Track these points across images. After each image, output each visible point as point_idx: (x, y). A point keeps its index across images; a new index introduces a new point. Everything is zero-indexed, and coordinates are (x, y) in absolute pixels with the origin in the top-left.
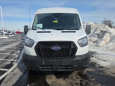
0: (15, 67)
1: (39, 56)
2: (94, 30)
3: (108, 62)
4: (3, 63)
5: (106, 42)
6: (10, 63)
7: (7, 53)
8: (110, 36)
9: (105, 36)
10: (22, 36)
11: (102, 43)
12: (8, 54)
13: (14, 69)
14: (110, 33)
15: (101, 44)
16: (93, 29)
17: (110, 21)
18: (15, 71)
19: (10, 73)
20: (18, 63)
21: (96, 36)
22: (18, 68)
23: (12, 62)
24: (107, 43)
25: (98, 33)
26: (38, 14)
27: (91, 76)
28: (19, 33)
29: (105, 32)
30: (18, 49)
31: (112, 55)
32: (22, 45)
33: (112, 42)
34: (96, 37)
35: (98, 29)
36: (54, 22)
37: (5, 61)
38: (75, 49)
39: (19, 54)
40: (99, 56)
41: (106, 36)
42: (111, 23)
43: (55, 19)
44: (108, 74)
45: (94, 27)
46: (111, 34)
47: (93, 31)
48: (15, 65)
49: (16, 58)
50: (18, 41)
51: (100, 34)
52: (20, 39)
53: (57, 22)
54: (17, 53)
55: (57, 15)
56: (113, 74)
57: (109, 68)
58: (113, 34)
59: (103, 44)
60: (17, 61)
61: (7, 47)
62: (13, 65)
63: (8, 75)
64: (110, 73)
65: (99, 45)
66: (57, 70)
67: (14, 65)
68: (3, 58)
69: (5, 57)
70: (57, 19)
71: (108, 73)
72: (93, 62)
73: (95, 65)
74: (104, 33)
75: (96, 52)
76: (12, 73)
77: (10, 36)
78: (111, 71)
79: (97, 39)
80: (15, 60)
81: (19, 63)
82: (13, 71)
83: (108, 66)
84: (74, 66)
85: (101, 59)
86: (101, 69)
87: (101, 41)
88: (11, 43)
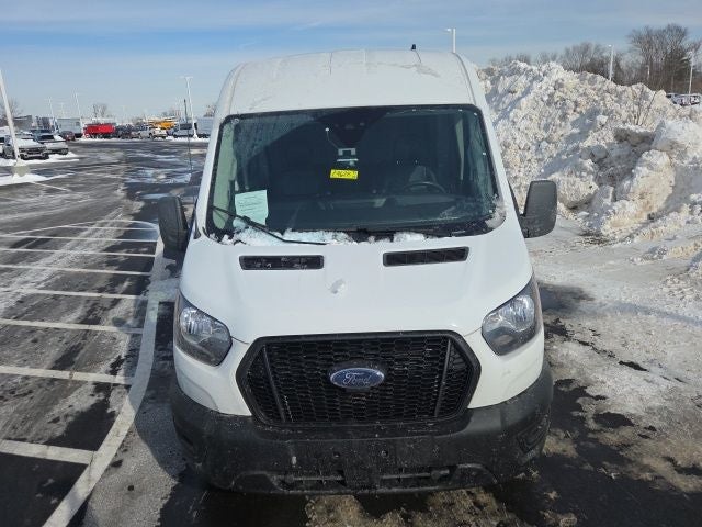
0: (124, 432)
1: (262, 417)
2: (574, 124)
3: (655, 373)
4: (55, 402)
5: (647, 205)
6: (92, 401)
7: (62, 314)
8: (672, 165)
9: (642, 170)
10: (129, 161)
11: (624, 216)
12: (69, 324)
13: (124, 448)
14: (673, 147)
15: (614, 225)
16: (572, 117)
17: (678, 29)
18: (130, 465)
19: (107, 481)
20: (139, 401)
21: (588, 163)
22: (146, 441)
23: (102, 396)
24: (655, 210)
25: (599, 147)
26: (233, 112)
27: (553, 495)
28: (106, 135)
29: (647, 141)
30: (122, 279)
31: (679, 318)
32: (137, 247)
33: (686, 208)
34: (589, 173)
35: (602, 119)
36: (335, 174)
37: (65, 388)
38: (469, 372)
39: (130, 322)
40: (601, 326)
41: (650, 166)
42: (685, 44)
43: (341, 152)
44: (651, 471)
45: (576, 104)
46: (682, 155)
47: (570, 130)
48: (125, 415)
49: (119, 362)
50: (109, 209)
51: (614, 154)
52: (120, 193)
53: (353, 175)
54: (118, 312)
55: (349, 127)
56: (681, 470)
57: (656, 422)
58: (691, 154)
59: (627, 220)
60: (128, 387)
61: (56, 269)
62: (113, 415)
63: (98, 497)
64: (662, 467)
65: (607, 229)
66: (367, 491)
67: (118, 419)
68: (49, 362)
69: (54, 353)
70: (353, 151)
71: (653, 462)
72: (569, 382)
73: (580, 401)
74: (636, 145)
75: (587, 289)
76: (117, 477)
77: (54, 158)
78: (668, 451)
79: (595, 186)
80: (119, 379)
81: (145, 400)
82: (116, 464)
83: (650, 411)
84: (461, 466)
85: (611, 355)
86: (611, 437)
87: (615, 199)
88: (75, 232)
